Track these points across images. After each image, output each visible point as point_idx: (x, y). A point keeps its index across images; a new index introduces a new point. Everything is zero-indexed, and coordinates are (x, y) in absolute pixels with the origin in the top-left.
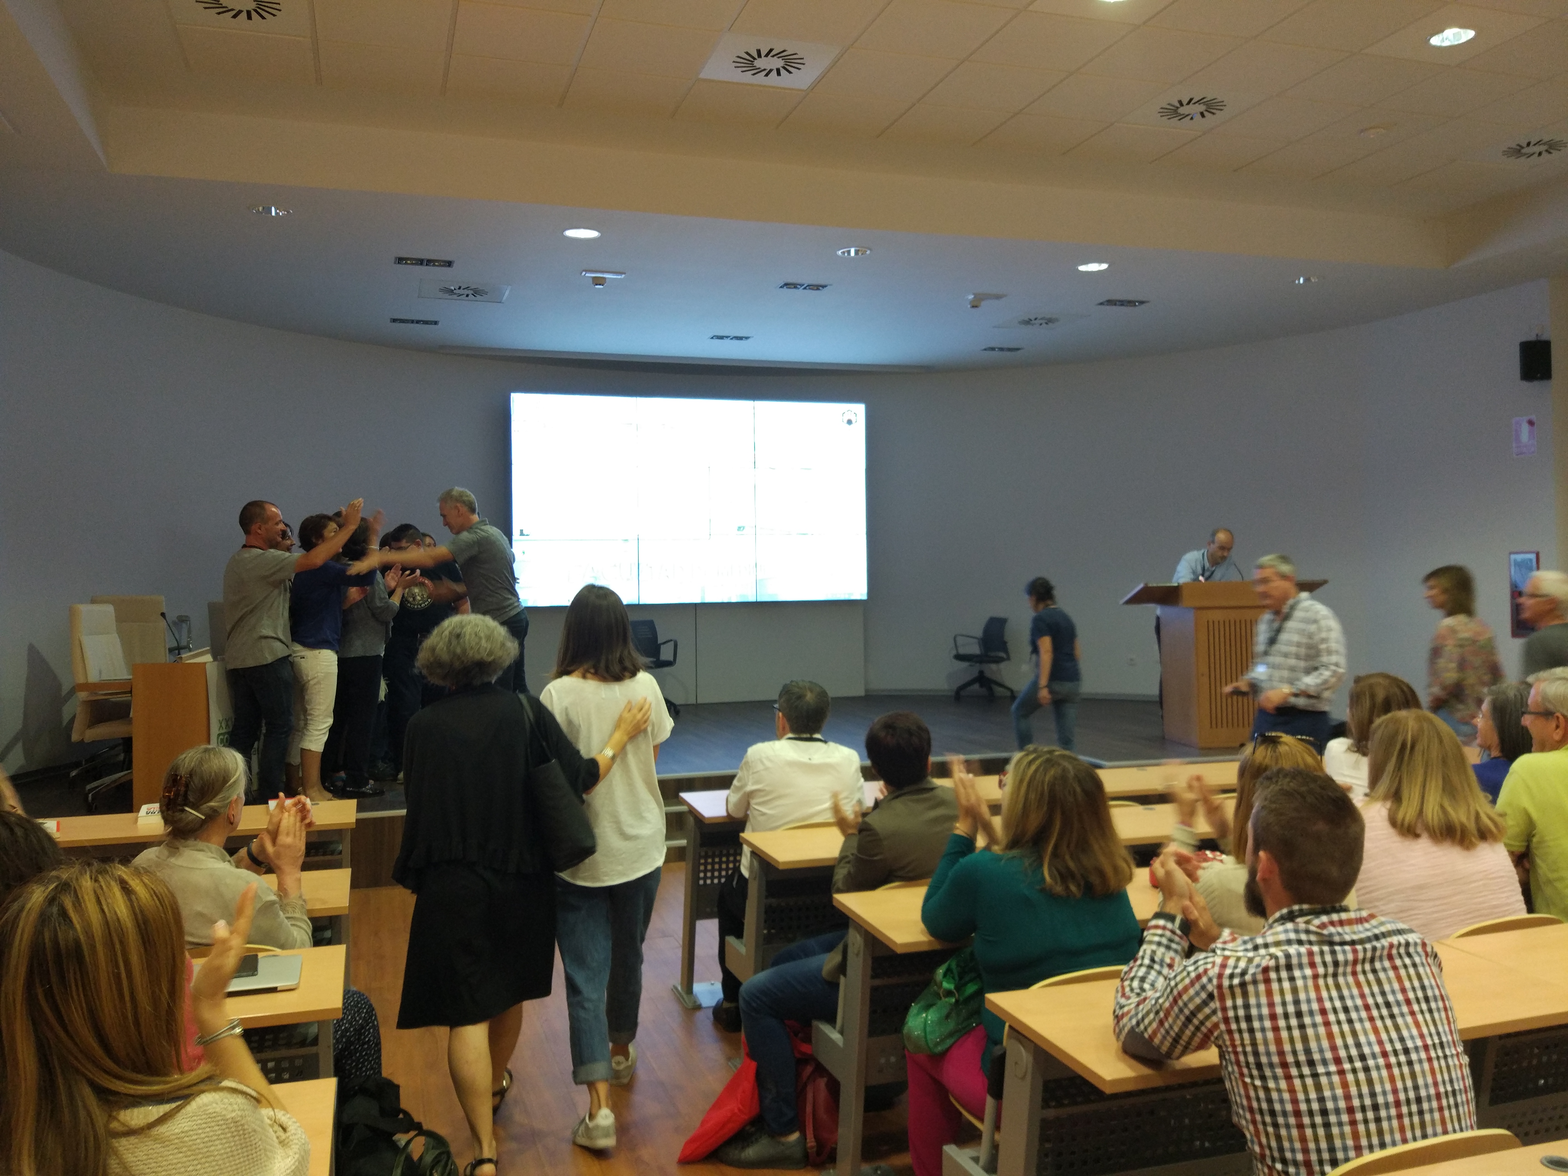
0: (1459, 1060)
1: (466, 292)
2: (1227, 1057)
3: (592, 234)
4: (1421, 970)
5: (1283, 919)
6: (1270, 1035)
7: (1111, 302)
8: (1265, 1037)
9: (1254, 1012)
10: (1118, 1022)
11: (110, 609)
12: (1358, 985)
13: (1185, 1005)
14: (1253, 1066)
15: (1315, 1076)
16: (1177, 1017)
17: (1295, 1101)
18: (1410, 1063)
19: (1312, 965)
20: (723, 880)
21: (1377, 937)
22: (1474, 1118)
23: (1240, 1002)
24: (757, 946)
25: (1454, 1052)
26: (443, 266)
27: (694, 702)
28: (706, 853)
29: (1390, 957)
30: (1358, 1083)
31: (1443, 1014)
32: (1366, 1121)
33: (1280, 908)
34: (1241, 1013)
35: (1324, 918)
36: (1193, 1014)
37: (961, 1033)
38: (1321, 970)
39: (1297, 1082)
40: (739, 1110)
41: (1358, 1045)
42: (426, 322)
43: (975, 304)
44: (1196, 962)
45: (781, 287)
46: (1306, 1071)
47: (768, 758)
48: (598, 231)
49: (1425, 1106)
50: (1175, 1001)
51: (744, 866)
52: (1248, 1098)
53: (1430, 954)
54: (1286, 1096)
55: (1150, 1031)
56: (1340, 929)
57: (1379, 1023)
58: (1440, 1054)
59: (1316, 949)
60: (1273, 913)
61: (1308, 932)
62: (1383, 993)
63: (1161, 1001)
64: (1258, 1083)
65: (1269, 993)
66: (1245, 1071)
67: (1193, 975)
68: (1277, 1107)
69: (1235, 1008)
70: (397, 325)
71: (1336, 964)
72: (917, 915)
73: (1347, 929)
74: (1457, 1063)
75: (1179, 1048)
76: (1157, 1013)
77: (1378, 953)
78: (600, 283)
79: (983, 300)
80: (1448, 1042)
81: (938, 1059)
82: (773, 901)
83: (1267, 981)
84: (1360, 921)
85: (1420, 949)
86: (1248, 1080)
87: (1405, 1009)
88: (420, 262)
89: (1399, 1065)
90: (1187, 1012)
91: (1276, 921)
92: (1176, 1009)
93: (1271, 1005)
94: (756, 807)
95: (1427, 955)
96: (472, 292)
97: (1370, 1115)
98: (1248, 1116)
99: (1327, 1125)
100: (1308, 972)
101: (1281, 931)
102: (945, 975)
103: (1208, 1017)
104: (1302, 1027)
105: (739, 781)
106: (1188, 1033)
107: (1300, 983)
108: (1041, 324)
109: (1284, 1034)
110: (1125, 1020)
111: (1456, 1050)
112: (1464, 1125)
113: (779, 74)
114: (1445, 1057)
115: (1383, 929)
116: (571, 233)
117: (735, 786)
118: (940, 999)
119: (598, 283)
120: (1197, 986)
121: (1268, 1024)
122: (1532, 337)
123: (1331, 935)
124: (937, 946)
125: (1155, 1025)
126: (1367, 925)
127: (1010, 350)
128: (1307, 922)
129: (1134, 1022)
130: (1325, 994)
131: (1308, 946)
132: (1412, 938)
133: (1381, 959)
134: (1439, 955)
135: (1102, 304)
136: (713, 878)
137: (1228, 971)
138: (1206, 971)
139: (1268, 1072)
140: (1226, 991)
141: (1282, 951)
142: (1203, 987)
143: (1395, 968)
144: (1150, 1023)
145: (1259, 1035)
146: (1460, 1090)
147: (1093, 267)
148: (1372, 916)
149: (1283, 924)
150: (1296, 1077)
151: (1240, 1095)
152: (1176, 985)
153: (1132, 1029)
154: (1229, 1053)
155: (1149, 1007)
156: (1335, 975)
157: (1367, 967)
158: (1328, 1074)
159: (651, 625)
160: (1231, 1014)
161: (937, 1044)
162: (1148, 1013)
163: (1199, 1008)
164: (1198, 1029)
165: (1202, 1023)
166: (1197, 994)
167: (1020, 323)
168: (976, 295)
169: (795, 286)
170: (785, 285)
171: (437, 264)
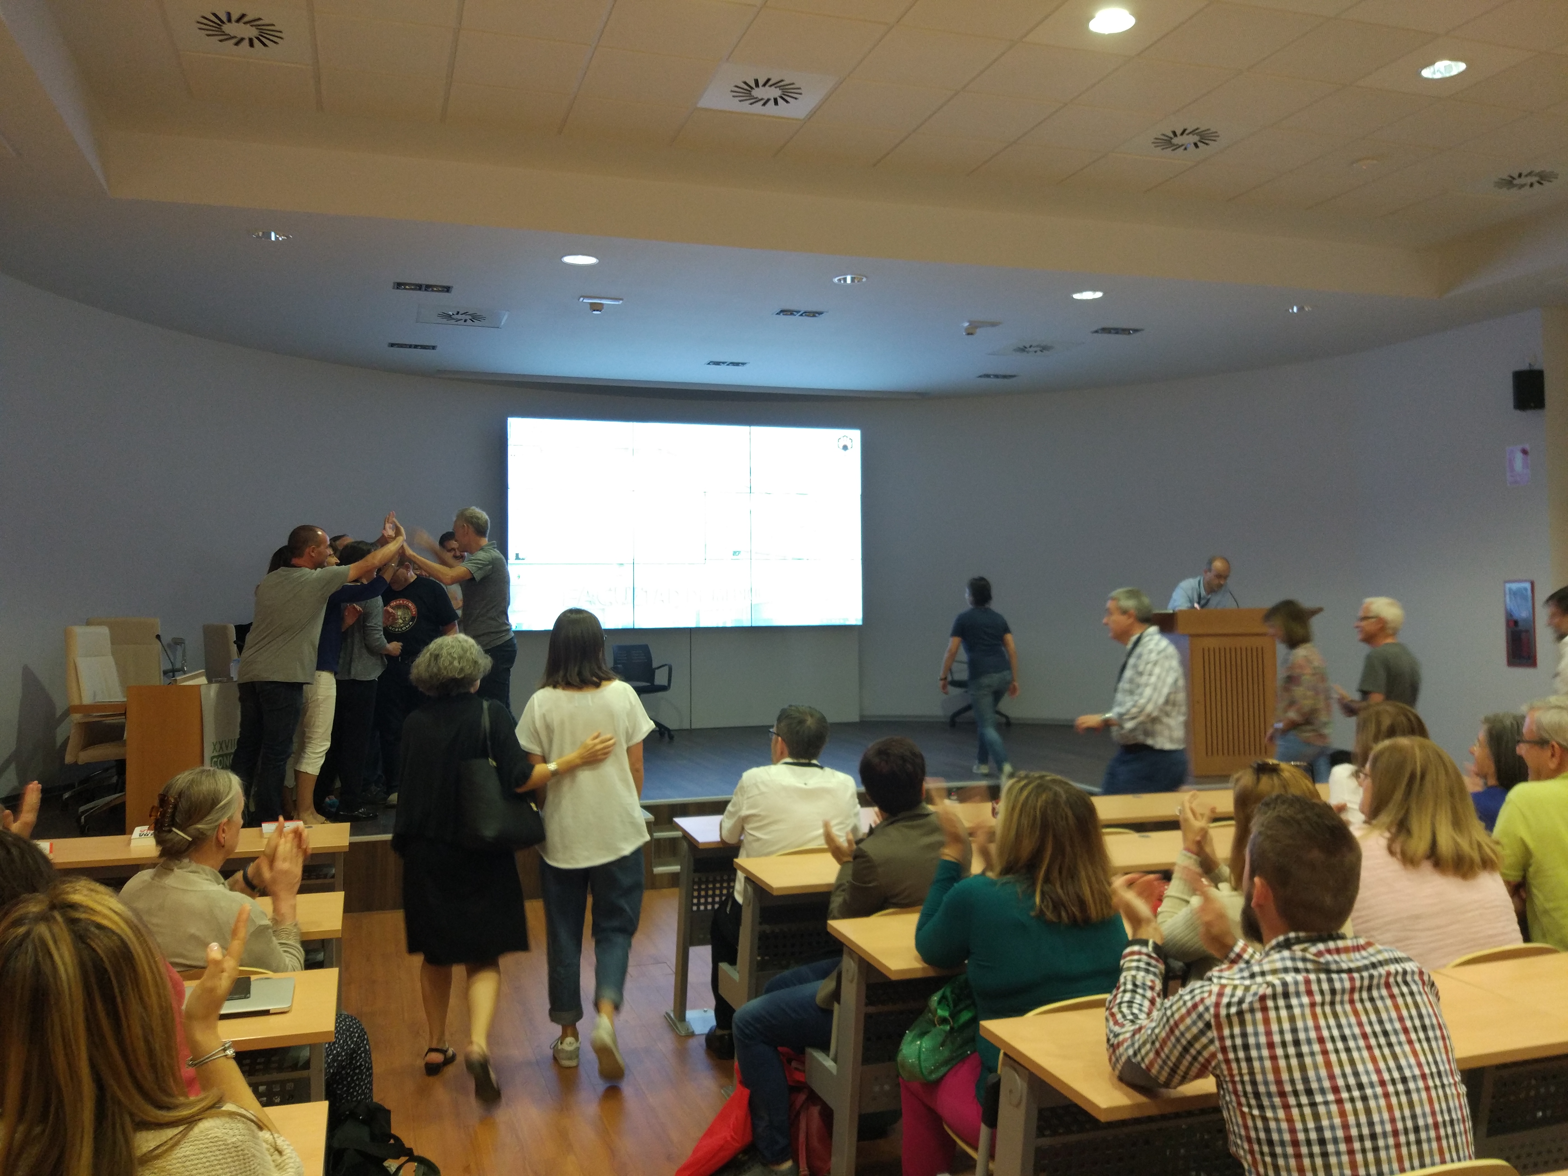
0: (1456, 1089)
1: (464, 317)
2: (1225, 1086)
3: (590, 260)
4: (1418, 998)
5: (1280, 947)
6: (1268, 1064)
7: (1106, 330)
8: (1263, 1066)
9: (1252, 1040)
10: (1114, 1051)
11: (105, 631)
12: (1356, 1013)
13: (1182, 1034)
14: (1251, 1096)
15: (1313, 1105)
16: (1174, 1046)
17: (1293, 1131)
18: (1408, 1092)
19: (1310, 993)
20: (716, 906)
21: (1374, 966)
22: (1472, 1149)
23: (1237, 1030)
24: (750, 974)
25: (1452, 1081)
26: (441, 291)
27: (688, 727)
28: (700, 879)
29: (1388, 986)
30: (1356, 1112)
31: (1441, 1043)
32: (1364, 1151)
33: (1276, 935)
34: (1239, 1041)
35: (1321, 946)
36: (1190, 1044)
37: (954, 1061)
38: (1318, 998)
39: (1295, 1112)
40: (732, 1137)
41: (1356, 1074)
42: (423, 347)
43: (970, 331)
44: (1192, 991)
45: (777, 314)
46: (1304, 1100)
47: (763, 783)
48: (596, 257)
49: (1423, 1135)
50: (1172, 1031)
51: (739, 893)
52: (1246, 1127)
53: (1426, 982)
54: (1284, 1125)
55: (1147, 1061)
56: (1336, 957)
57: (1377, 1052)
58: (1438, 1083)
59: (1312, 977)
60: (1270, 940)
61: (1304, 960)
62: (1381, 1022)
63: (1157, 1031)
64: (1256, 1112)
65: (1267, 1021)
66: (1243, 1100)
67: (1189, 1004)
68: (1275, 1137)
69: (1232, 1036)
70: (394, 349)
71: (1333, 992)
72: (911, 942)
73: (1344, 957)
74: (1455, 1092)
75: (1177, 1078)
76: (1153, 1043)
77: (1375, 982)
78: (598, 309)
79: (977, 327)
80: (1446, 1071)
81: (933, 1086)
82: (767, 928)
83: (1265, 1009)
84: (1358, 948)
85: (1417, 978)
86: (1246, 1109)
87: (1403, 1038)
88: (419, 287)
89: (1397, 1094)
90: (1184, 1042)
91: (1273, 948)
92: (1173, 1039)
93: (1269, 1033)
94: (751, 832)
95: (1424, 983)
96: (470, 317)
97: (1368, 1144)
98: (1246, 1146)
99: (1325, 1155)
100: (1305, 1000)
101: (1279, 959)
102: (940, 1002)
103: (1205, 1047)
104: (1300, 1055)
105: (734, 806)
106: (1185, 1063)
107: (1297, 1011)
108: (1036, 352)
109: (1282, 1063)
110: (1121, 1049)
111: (1453, 1078)
112: (1462, 1155)
113: (776, 102)
114: (1443, 1086)
115: (1380, 957)
116: (569, 259)
117: (729, 812)
118: (935, 1026)
119: (595, 308)
120: (1194, 1016)
121: (1265, 1053)
122: (1524, 367)
123: (1328, 963)
124: (931, 973)
125: (1152, 1055)
126: (1364, 953)
127: (1005, 377)
128: (1304, 950)
129: (1131, 1052)
130: (1322, 1022)
131: (1305, 974)
132: (1409, 966)
133: (1378, 987)
134: (1436, 983)
135: (1096, 332)
136: (706, 904)
137: (1225, 1000)
138: (1202, 1000)
139: (1266, 1102)
140: (1223, 1020)
141: (1279, 979)
142: (1200, 1016)
143: (1392, 996)
144: (1147, 1054)
145: (1256, 1064)
146: (1458, 1120)
147: (1088, 295)
148: (1369, 944)
149: (1279, 952)
150: (1293, 1106)
151: (1238, 1125)
152: (1173, 1015)
153: (1129, 1058)
154: (1226, 1082)
155: (1146, 1037)
156: (1332, 1003)
157: (1365, 995)
158: (1326, 1103)
159: (645, 649)
160: (1228, 1043)
161: (931, 1072)
162: (1144, 1043)
163: (1196, 1038)
164: (1195, 1058)
165: (1199, 1053)
166: (1194, 1023)
167: (1015, 350)
168: (971, 323)
169: (791, 313)
170: (782, 311)
171: (435, 289)
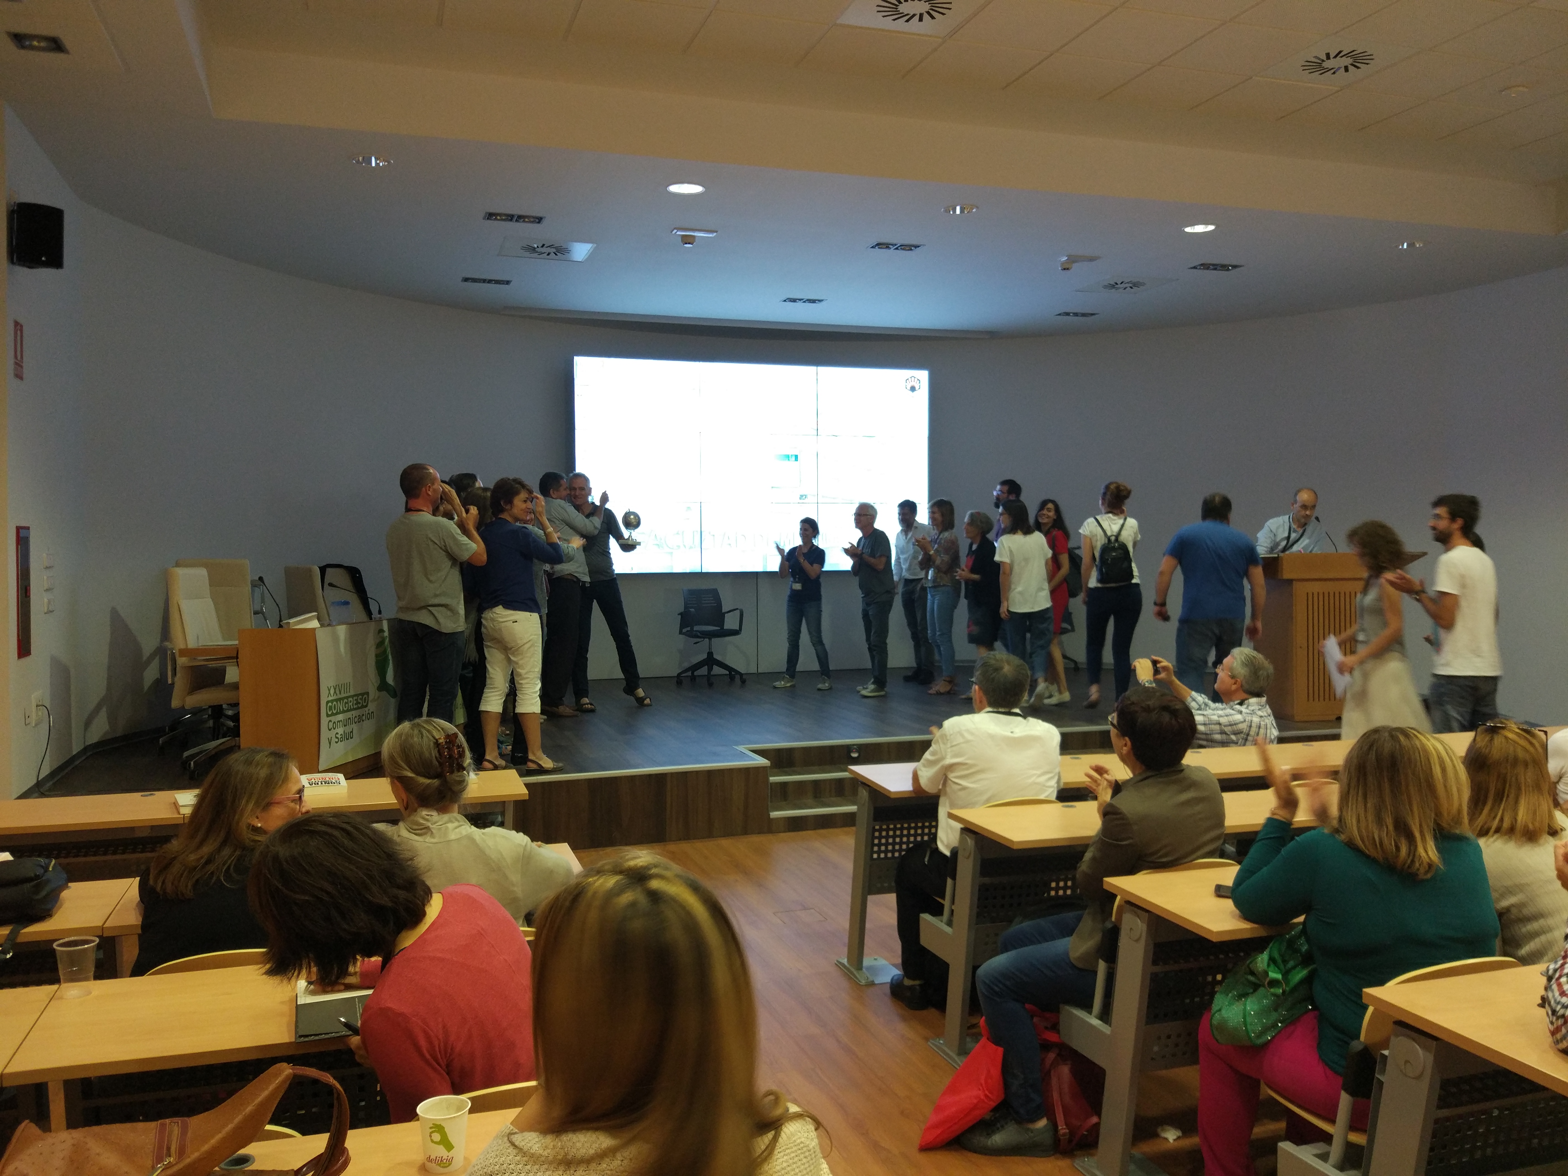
1: (548, 250)
3: (696, 189)
7: (1206, 266)
11: (203, 572)
20: (898, 854)
24: (969, 925)
26: (532, 222)
27: (758, 671)
40: (986, 1096)
42: (498, 282)
43: (1067, 266)
45: (872, 247)
48: (703, 186)
70: (469, 284)
78: (689, 241)
79: (1074, 262)
88: (510, 218)
94: (956, 781)
96: (554, 250)
102: (1268, 963)
105: (934, 752)
108: (1124, 289)
113: (921, 19)
116: (675, 188)
117: (928, 760)
118: (1264, 988)
124: (1255, 933)
127: (1084, 315)
135: (1195, 268)
136: (886, 851)
147: (1200, 229)
159: (715, 593)
161: (1258, 1036)
167: (1105, 287)
168: (1069, 256)
169: (887, 246)
170: (878, 245)
171: (527, 220)
